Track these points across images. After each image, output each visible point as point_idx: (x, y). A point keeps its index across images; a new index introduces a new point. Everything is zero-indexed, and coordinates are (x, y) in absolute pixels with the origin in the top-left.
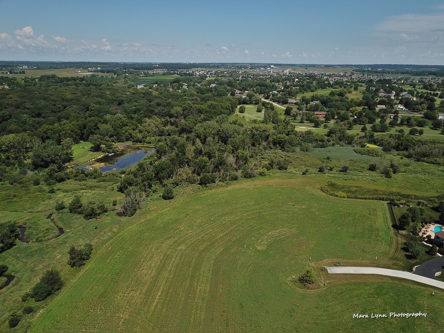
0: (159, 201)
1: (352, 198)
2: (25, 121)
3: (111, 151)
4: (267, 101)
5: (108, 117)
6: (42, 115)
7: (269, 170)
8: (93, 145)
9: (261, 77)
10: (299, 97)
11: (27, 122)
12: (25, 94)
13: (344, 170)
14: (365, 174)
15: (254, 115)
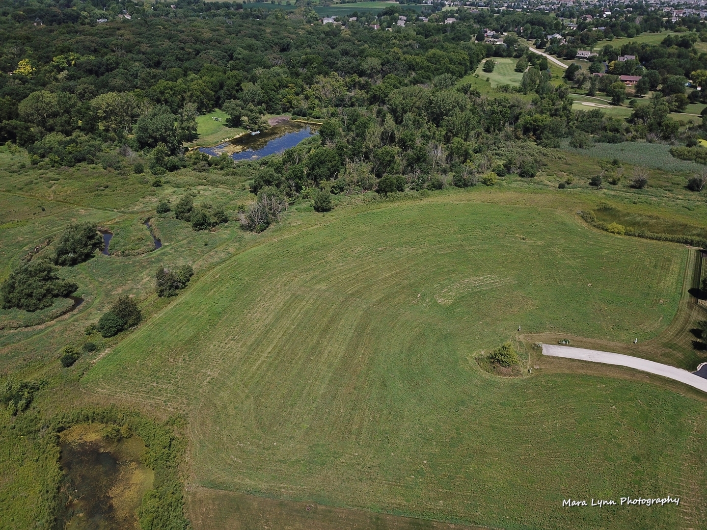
0: (309, 213)
1: (634, 235)
2: (135, 73)
3: (256, 127)
4: (539, 52)
5: (259, 71)
6: (163, 64)
7: (503, 176)
8: (229, 117)
9: (542, 7)
10: (598, 48)
11: (139, 74)
12: (143, 29)
13: (639, 185)
14: (677, 195)
15: (508, 78)
